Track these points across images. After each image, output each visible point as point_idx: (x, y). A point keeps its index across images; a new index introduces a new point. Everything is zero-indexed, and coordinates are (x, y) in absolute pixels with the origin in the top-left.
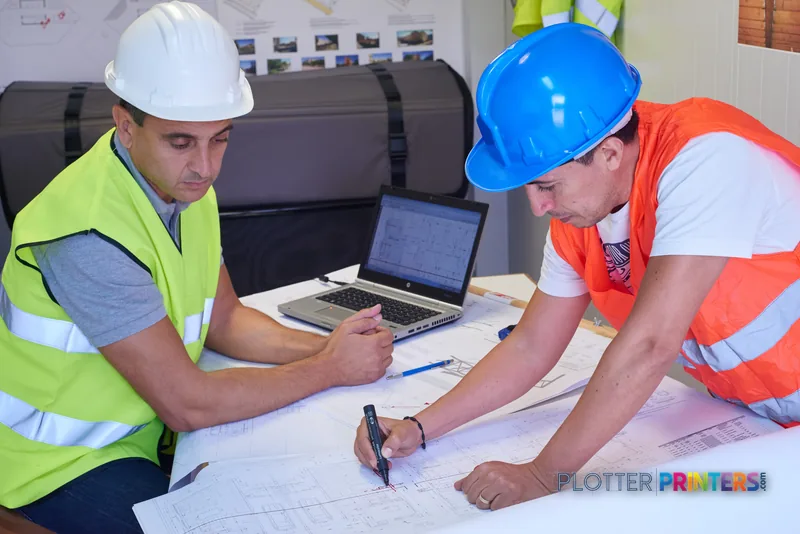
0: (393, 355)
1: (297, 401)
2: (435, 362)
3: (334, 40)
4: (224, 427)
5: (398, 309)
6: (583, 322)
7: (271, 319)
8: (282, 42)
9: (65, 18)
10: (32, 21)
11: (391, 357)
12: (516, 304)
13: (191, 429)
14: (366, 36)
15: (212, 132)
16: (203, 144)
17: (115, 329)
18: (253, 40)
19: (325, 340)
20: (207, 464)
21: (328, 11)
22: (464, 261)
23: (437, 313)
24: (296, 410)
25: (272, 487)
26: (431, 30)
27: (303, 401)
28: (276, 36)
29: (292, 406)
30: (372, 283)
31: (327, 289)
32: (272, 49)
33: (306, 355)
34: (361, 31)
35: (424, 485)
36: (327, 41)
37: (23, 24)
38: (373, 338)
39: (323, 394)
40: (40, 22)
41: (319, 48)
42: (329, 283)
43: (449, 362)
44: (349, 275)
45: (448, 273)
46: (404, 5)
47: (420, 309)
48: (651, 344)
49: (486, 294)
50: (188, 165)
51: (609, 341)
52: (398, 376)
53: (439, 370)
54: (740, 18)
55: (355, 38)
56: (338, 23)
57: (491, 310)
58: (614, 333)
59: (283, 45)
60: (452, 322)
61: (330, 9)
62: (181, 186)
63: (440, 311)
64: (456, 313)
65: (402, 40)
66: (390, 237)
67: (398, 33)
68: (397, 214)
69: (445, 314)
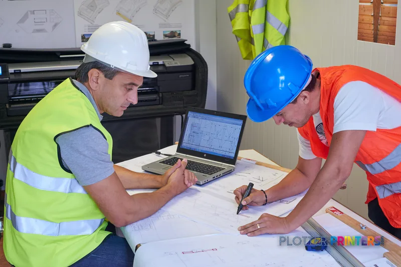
12: (257, 164)
14: (149, 33)
26: (180, 31)
42: (161, 155)
45: (226, 149)
46: (167, 18)
49: (242, 159)
50: (127, 99)
60: (230, 173)
61: (131, 19)
62: (120, 109)
63: (224, 168)
64: (232, 168)
65: (166, 36)
66: (194, 132)
67: (164, 32)
68: (197, 121)
69: (227, 169)
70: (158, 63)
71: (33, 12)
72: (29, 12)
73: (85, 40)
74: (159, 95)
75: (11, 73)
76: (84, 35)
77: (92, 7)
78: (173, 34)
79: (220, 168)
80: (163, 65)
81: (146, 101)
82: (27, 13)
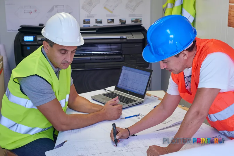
0: (122, 112)
1: (94, 124)
2: (134, 115)
3: (113, 20)
4: (72, 130)
5: (125, 99)
6: (179, 105)
7: (88, 100)
8: (98, 20)
9: (37, 11)
10: (27, 12)
11: (121, 113)
12: (159, 99)
13: (63, 131)
14: (122, 20)
15: (72, 50)
16: (69, 53)
17: (42, 101)
18: (89, 20)
19: (103, 107)
20: (67, 141)
21: (112, 12)
22: (145, 86)
23: (136, 101)
24: (93, 127)
25: (85, 148)
26: (141, 19)
27: (95, 124)
28: (96, 19)
29: (92, 125)
30: (119, 91)
31: (106, 92)
32: (95, 22)
33: (97, 111)
34: (120, 18)
35: (128, 150)
36: (111, 21)
37: (24, 13)
38: (116, 107)
39: (101, 122)
40: (29, 12)
41: (108, 23)
42: (106, 91)
43: (139, 115)
44: (112, 89)
45: (140, 89)
46: (133, 11)
47: (132, 99)
48: (198, 113)
49: (151, 96)
50: (64, 59)
51: (187, 111)
52: (123, 118)
53: (136, 117)
54: (228, 19)
55: (119, 20)
56: (114, 16)
57: (152, 101)
58: (188, 109)
59: (98, 21)
60: (141, 104)
61: (112, 11)
62: (62, 64)
63: (137, 100)
64: (142, 101)
65: (132, 21)
66: (124, 78)
67: (131, 19)
68: (127, 72)
69: (139, 101)
70: (123, 37)
71: (56, 6)
72: (54, 7)
73: (85, 23)
74: (122, 56)
75: (39, 40)
76: (85, 20)
77: (90, 3)
78: (137, 21)
79: (134, 100)
80: (126, 38)
81: (115, 59)
82: (53, 7)
